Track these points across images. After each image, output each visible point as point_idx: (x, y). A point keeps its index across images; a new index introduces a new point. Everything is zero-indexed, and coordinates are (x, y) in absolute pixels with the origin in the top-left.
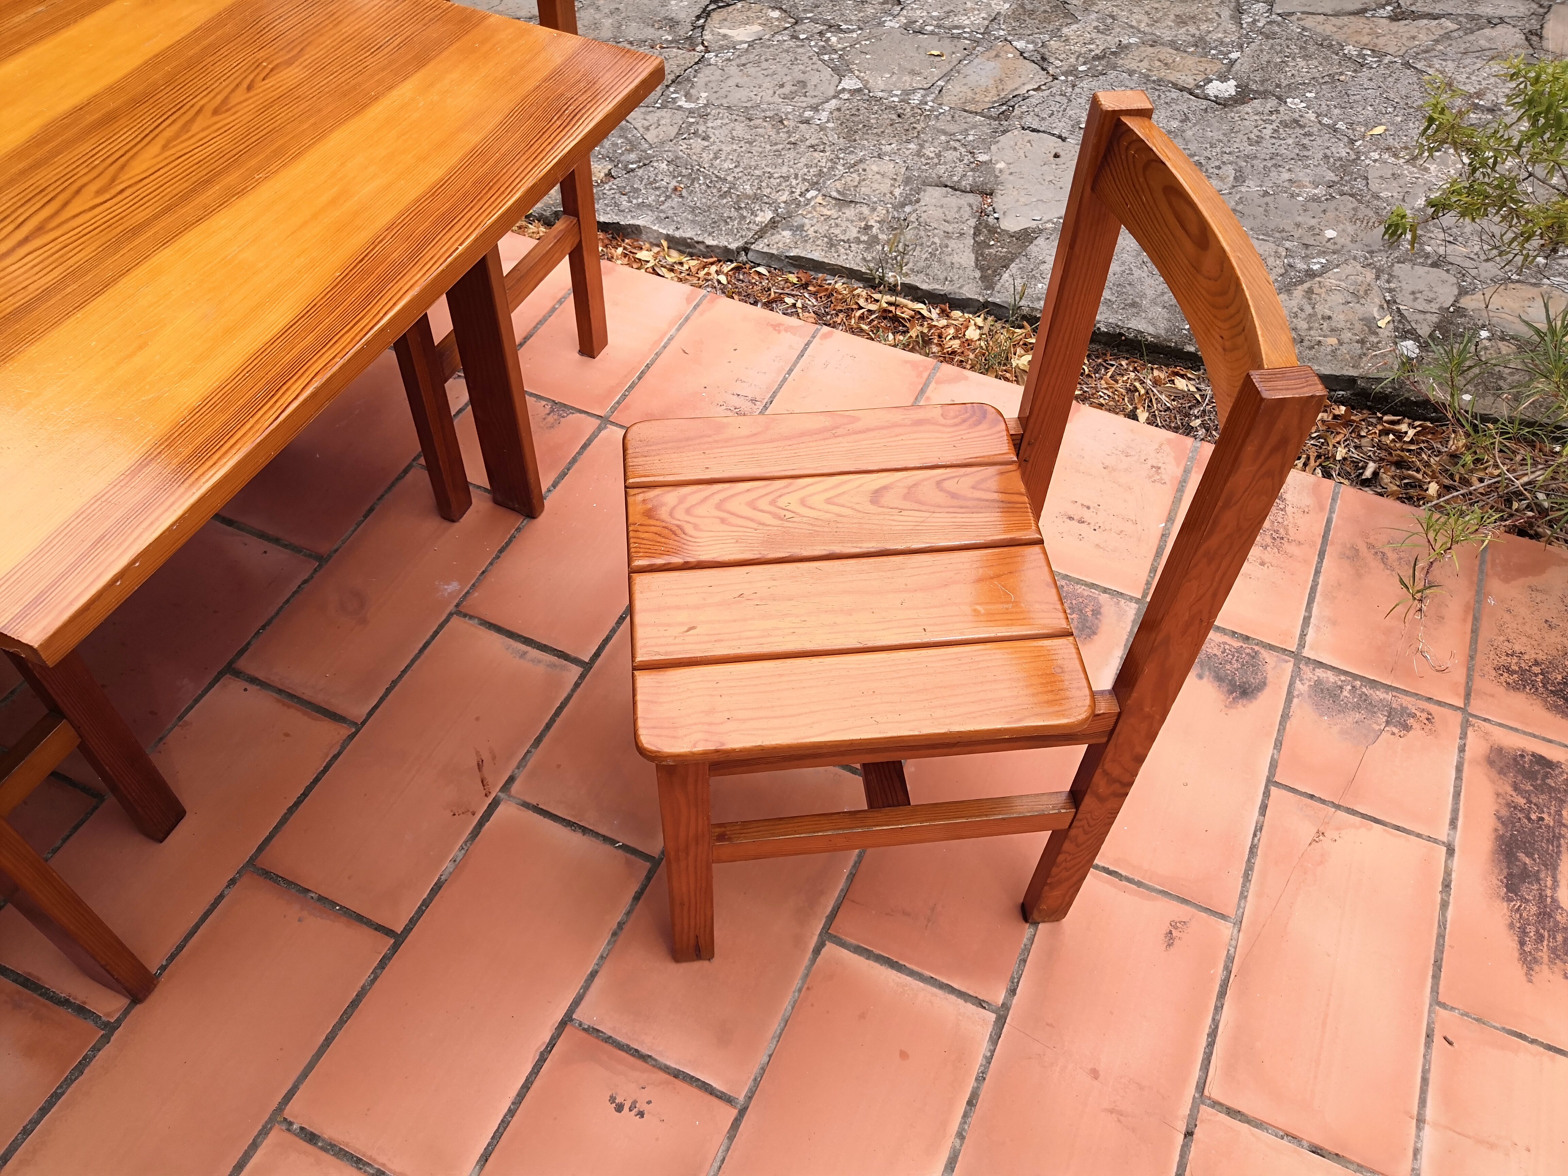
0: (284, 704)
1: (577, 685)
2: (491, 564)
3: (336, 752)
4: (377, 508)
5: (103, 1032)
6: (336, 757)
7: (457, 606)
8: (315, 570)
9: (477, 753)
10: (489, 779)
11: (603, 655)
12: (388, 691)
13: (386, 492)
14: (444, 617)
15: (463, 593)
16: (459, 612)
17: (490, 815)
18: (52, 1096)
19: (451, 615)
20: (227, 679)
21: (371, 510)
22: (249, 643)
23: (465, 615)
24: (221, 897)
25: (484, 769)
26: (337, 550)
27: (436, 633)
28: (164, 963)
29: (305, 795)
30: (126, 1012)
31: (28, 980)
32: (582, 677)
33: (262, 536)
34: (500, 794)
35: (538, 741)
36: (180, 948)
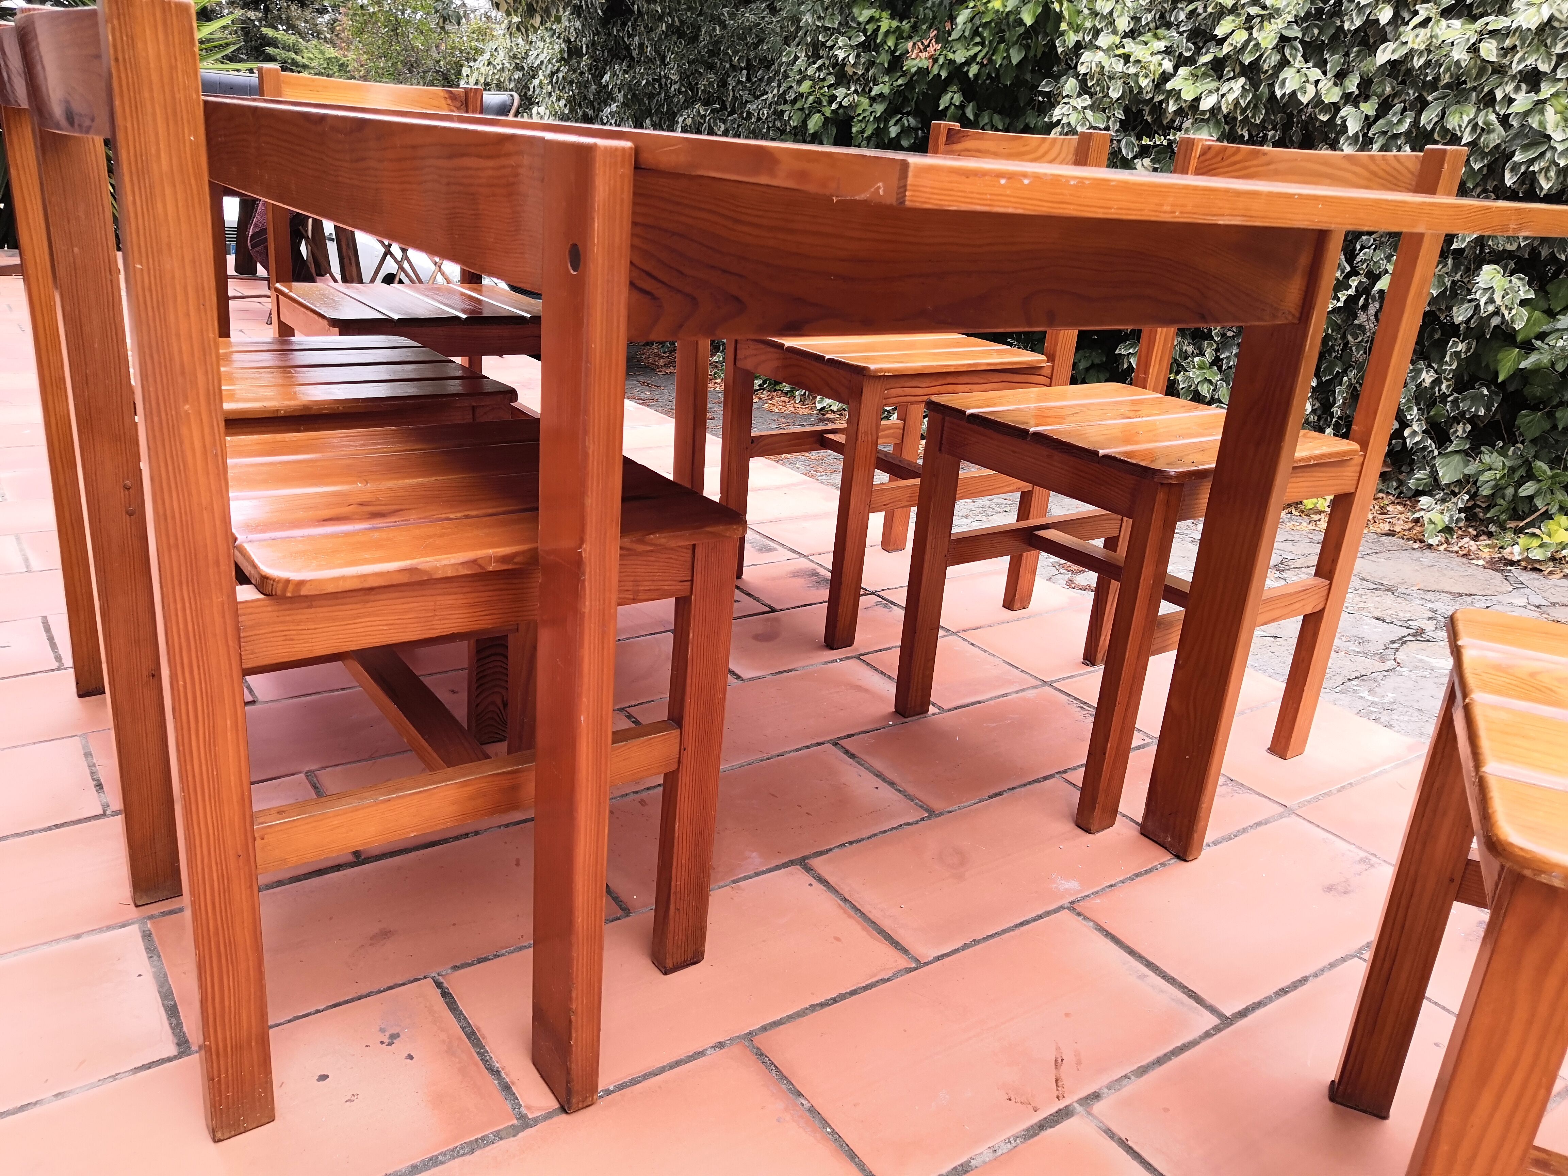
0: (845, 912)
1: (1207, 1035)
2: (1123, 882)
3: (886, 977)
4: (1005, 795)
5: (515, 1122)
6: (884, 981)
7: (1072, 903)
8: (923, 819)
9: (1058, 1049)
10: (1066, 1081)
11: (1251, 1017)
12: (965, 947)
13: (1019, 786)
14: (1054, 907)
15: (1083, 895)
16: (1072, 907)
17: (1057, 1122)
18: (431, 1159)
19: (1062, 908)
20: (796, 869)
21: (1000, 794)
22: (830, 850)
23: (1079, 914)
24: (702, 1054)
25: (1064, 1068)
26: (950, 812)
27: (1040, 917)
28: (611, 1088)
29: (835, 1000)
30: (549, 1116)
31: (474, 1033)
32: (1217, 1029)
33: (879, 775)
34: (1076, 1105)
35: (1143, 1071)
36: (634, 1082)
